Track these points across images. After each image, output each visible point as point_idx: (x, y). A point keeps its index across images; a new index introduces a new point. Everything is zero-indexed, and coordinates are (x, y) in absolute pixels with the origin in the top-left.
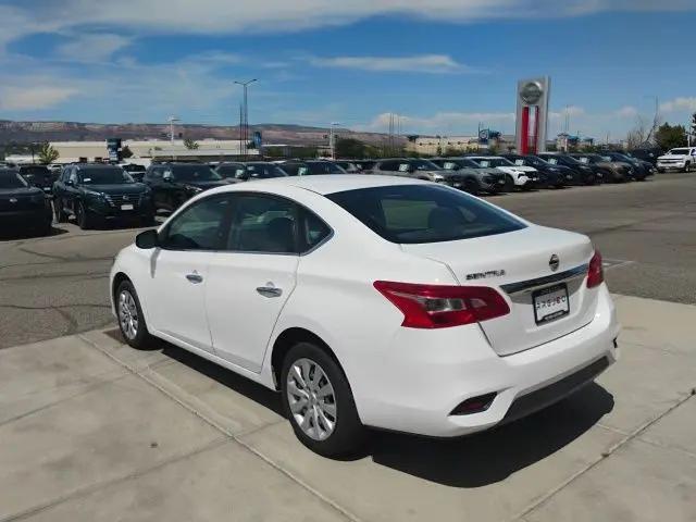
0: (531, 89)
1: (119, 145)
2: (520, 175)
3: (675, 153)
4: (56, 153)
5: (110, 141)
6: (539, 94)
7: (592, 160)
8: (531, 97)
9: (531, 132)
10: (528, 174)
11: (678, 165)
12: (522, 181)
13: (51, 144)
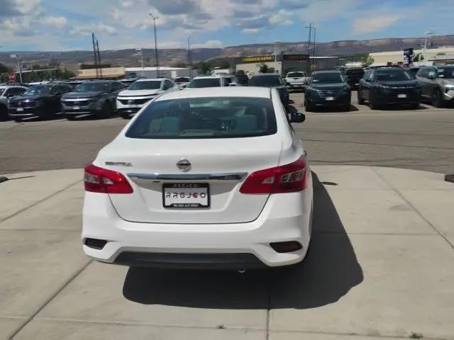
1: (411, 53)
4: (373, 60)
5: (405, 50)
13: (371, 54)
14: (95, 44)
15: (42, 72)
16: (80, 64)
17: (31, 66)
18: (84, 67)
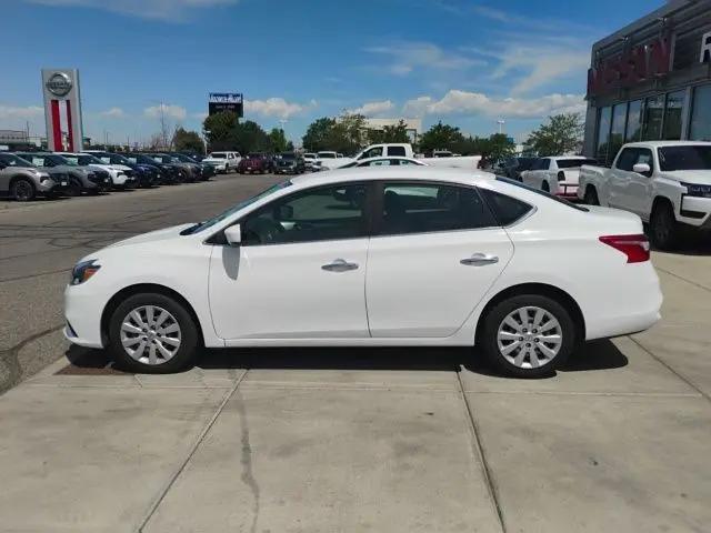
0: (58, 80)
2: (119, 174)
3: (215, 156)
6: (69, 87)
7: (166, 160)
8: (58, 90)
9: (64, 127)
10: (126, 173)
11: (220, 167)
12: (122, 180)
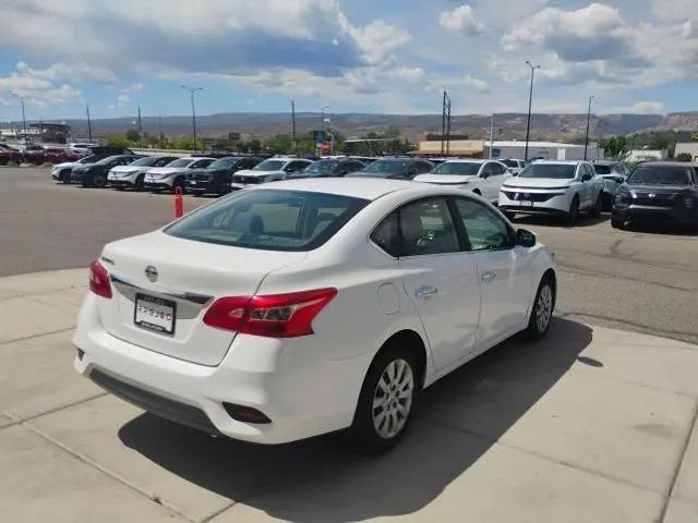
14: (447, 105)
15: (376, 143)
16: (426, 133)
17: (365, 134)
18: (430, 138)
